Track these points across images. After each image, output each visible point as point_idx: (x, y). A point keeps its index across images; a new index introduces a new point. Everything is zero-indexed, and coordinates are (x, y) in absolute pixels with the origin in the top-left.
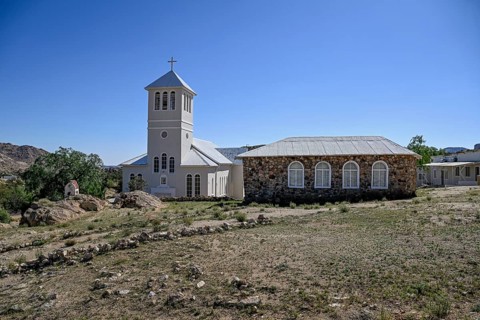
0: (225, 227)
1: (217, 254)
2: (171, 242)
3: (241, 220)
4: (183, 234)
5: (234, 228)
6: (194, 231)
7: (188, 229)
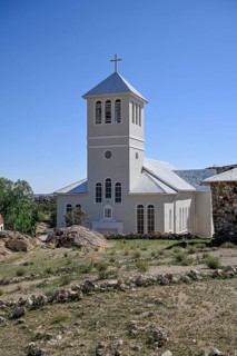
0: (192, 276)
1: (185, 312)
2: (122, 294)
3: (212, 266)
4: (138, 284)
5: (204, 278)
6: (153, 281)
7: (144, 277)
